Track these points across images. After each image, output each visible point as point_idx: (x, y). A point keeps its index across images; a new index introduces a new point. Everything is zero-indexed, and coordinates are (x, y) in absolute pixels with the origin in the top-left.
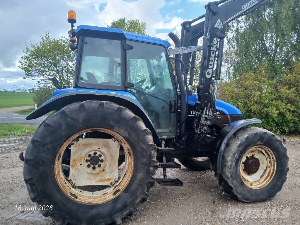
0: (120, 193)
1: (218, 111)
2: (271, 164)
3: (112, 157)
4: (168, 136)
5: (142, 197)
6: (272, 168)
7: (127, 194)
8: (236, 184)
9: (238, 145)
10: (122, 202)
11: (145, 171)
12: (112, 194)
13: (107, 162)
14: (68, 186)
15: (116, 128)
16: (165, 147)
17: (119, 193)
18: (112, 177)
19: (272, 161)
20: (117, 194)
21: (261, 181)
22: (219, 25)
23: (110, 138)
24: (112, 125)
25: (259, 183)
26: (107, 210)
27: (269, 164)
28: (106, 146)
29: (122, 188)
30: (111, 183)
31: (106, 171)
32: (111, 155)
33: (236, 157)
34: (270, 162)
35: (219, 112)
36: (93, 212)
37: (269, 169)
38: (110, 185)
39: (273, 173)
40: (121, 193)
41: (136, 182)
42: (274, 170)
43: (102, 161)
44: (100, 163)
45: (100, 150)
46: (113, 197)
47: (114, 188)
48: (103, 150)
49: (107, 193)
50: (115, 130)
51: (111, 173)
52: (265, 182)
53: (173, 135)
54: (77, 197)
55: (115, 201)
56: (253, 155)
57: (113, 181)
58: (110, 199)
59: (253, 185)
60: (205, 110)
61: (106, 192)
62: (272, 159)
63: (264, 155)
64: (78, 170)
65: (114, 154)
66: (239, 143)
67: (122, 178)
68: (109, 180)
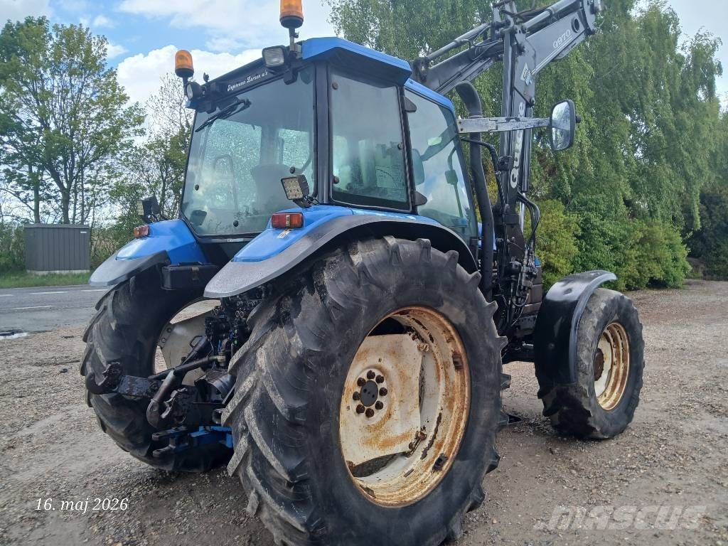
0: (451, 463)
2: (619, 358)
3: (404, 378)
5: (490, 463)
6: (622, 365)
7: (467, 462)
9: (595, 324)
10: (461, 484)
11: (493, 402)
12: (430, 468)
13: (393, 395)
15: (446, 304)
17: (447, 463)
18: (408, 429)
19: (621, 352)
20: (446, 467)
21: (608, 392)
23: (405, 333)
24: (440, 296)
25: (606, 398)
27: (615, 359)
28: (395, 353)
29: (450, 451)
30: (410, 446)
31: (394, 416)
32: (402, 375)
34: (618, 355)
37: (615, 368)
38: (408, 450)
39: (624, 374)
40: (453, 463)
41: (479, 429)
42: (625, 368)
43: (383, 392)
44: (379, 399)
45: (382, 364)
46: (438, 476)
47: (424, 455)
48: (388, 365)
49: (412, 470)
50: (441, 309)
51: (406, 419)
52: (615, 394)
54: (373, 495)
55: (446, 483)
57: (412, 440)
58: (436, 482)
60: (526, 257)
61: (409, 469)
62: (621, 348)
63: (609, 341)
65: (408, 373)
66: (596, 320)
67: (434, 427)
68: (404, 437)
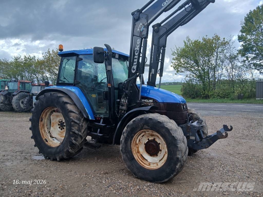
1: (151, 100)
4: (104, 116)
8: (125, 158)
14: (48, 136)
16: (102, 123)
21: (159, 164)
22: (141, 28)
25: (156, 166)
26: (54, 151)
33: (125, 136)
35: (153, 100)
36: (49, 150)
37: (166, 155)
52: (160, 166)
53: (107, 116)
54: (47, 141)
56: (154, 139)
59: (151, 165)
64: (55, 128)
